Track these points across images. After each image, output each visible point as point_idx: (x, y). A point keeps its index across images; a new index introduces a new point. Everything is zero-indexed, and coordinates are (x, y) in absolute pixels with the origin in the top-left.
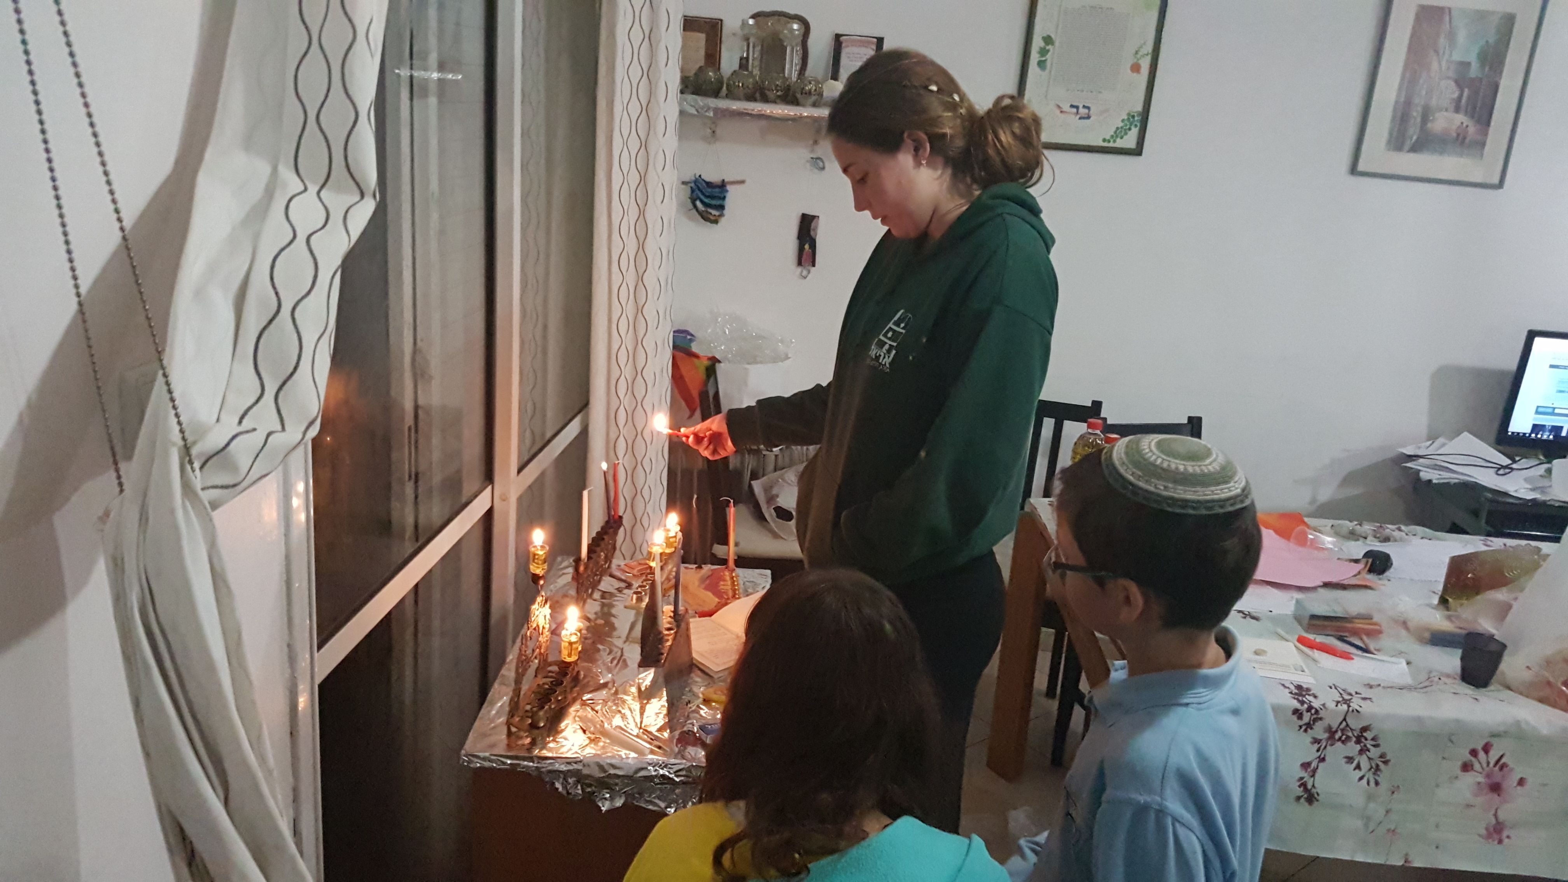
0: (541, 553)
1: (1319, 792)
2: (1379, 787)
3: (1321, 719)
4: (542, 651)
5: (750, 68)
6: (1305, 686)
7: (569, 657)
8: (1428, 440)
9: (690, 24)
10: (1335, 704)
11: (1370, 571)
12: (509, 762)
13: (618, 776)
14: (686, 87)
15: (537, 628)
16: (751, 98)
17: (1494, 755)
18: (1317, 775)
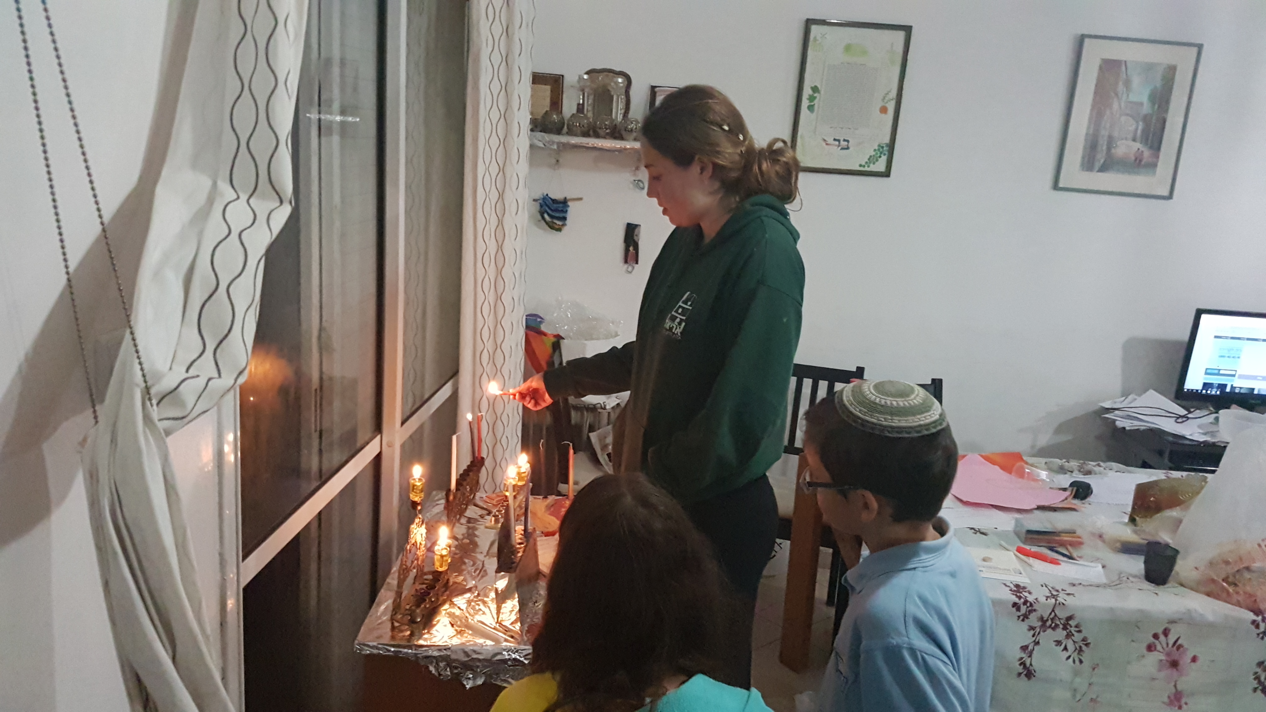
0: (418, 484)
1: (1036, 669)
2: (1083, 664)
3: (1035, 610)
4: (419, 563)
5: (585, 112)
6: (1022, 585)
7: (441, 567)
8: (1123, 397)
9: (538, 79)
10: (1045, 598)
11: (1076, 496)
12: (392, 649)
13: (479, 660)
14: (536, 127)
15: (415, 544)
16: (586, 134)
17: (1172, 639)
18: (1034, 656)
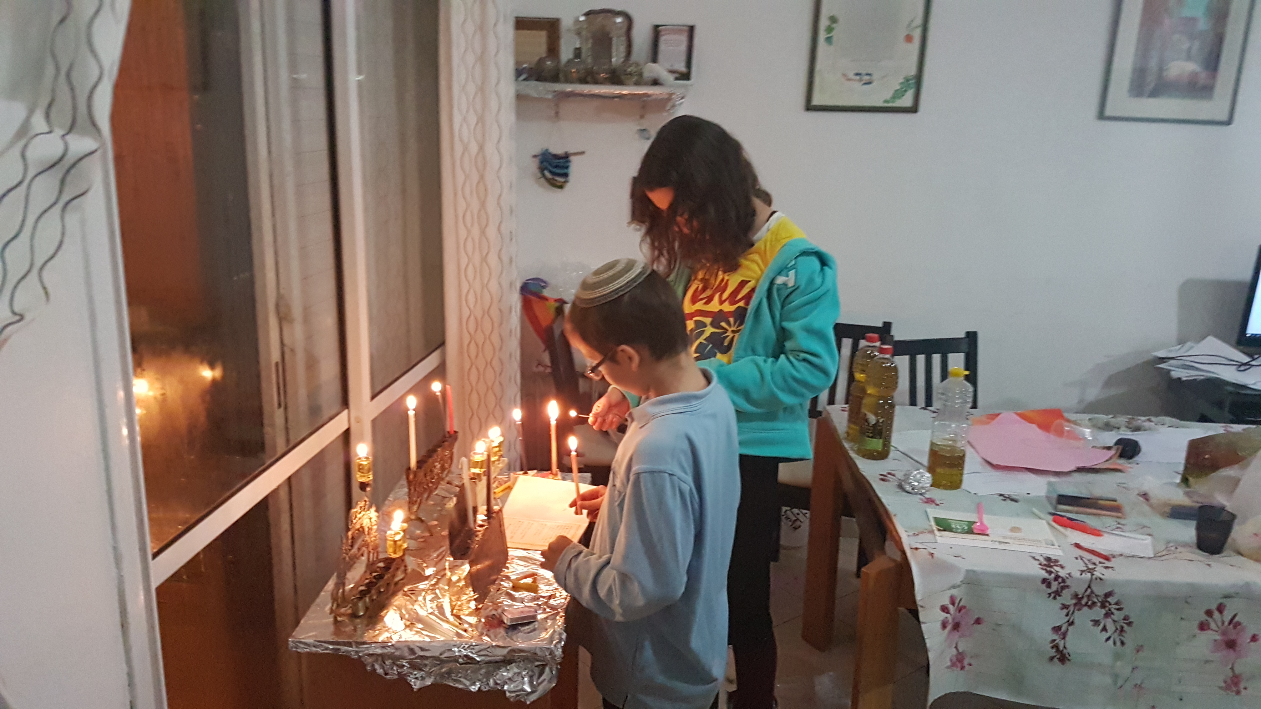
0: (365, 463)
1: (1070, 652)
2: (1126, 646)
3: (1067, 587)
5: (583, 56)
6: (1053, 558)
7: (395, 554)
8: (1180, 344)
10: (1079, 573)
11: (1122, 456)
12: (331, 647)
13: (427, 658)
14: (531, 76)
15: (361, 529)
16: (583, 81)
17: (1228, 616)
18: (1067, 638)
